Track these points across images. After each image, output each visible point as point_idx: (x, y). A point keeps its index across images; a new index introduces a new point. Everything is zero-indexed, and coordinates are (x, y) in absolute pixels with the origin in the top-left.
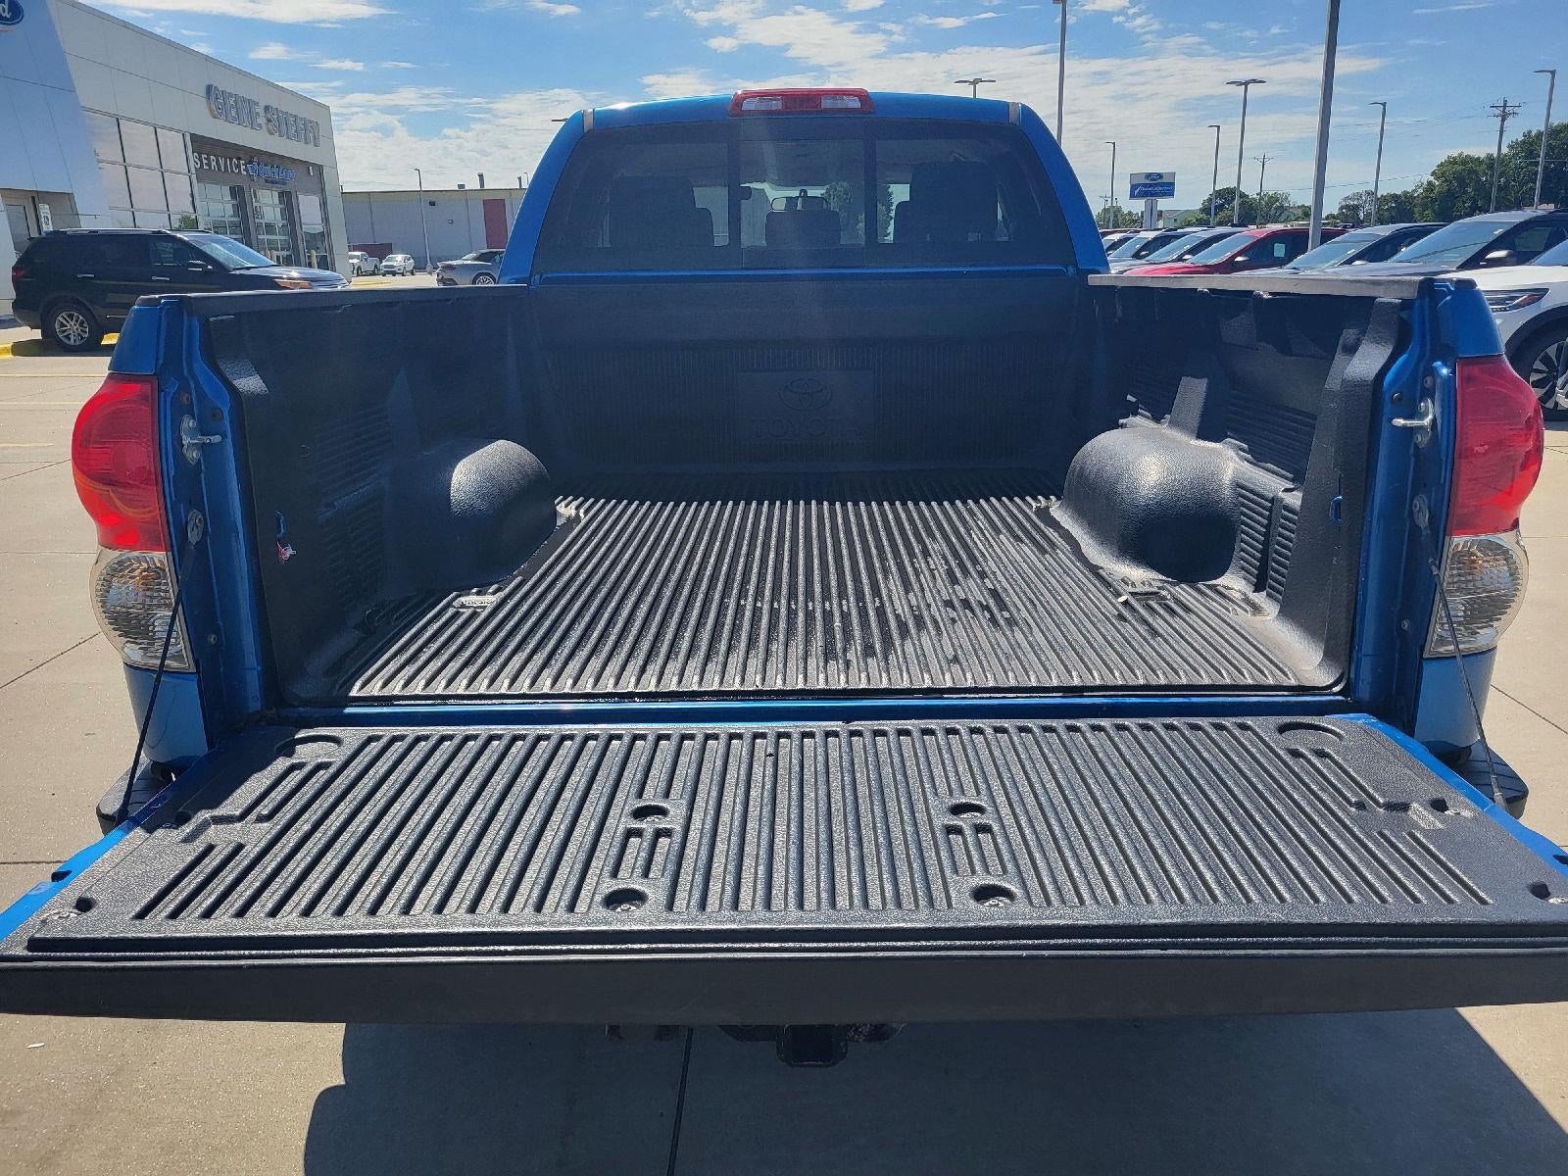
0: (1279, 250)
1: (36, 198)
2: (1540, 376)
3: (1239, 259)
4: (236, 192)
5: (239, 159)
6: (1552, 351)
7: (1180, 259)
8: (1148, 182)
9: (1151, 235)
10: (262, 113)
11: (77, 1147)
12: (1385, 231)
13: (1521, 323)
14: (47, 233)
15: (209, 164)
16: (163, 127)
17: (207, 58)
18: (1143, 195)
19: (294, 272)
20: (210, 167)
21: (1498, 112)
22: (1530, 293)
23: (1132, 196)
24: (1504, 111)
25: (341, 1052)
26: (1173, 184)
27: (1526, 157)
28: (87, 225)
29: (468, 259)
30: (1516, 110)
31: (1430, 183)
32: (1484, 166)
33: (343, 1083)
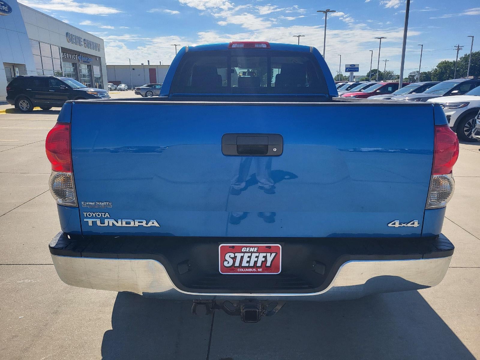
0: (390, 89)
1: (14, 66)
2: (467, 128)
3: (378, 91)
4: (74, 65)
5: (75, 55)
6: (471, 121)
7: (360, 91)
8: (351, 67)
9: (351, 83)
10: (83, 41)
11: (34, 346)
12: (422, 84)
13: (462, 113)
14: (18, 77)
15: (66, 56)
16: (53, 45)
17: (66, 24)
18: (349, 71)
19: (92, 90)
20: (67, 57)
21: (457, 48)
22: (464, 104)
23: (346, 71)
24: (458, 48)
25: (111, 320)
26: (358, 68)
27: (465, 62)
28: (29, 74)
29: (144, 86)
30: (462, 48)
31: (436, 69)
32: (452, 65)
33: (112, 329)
